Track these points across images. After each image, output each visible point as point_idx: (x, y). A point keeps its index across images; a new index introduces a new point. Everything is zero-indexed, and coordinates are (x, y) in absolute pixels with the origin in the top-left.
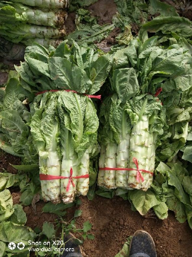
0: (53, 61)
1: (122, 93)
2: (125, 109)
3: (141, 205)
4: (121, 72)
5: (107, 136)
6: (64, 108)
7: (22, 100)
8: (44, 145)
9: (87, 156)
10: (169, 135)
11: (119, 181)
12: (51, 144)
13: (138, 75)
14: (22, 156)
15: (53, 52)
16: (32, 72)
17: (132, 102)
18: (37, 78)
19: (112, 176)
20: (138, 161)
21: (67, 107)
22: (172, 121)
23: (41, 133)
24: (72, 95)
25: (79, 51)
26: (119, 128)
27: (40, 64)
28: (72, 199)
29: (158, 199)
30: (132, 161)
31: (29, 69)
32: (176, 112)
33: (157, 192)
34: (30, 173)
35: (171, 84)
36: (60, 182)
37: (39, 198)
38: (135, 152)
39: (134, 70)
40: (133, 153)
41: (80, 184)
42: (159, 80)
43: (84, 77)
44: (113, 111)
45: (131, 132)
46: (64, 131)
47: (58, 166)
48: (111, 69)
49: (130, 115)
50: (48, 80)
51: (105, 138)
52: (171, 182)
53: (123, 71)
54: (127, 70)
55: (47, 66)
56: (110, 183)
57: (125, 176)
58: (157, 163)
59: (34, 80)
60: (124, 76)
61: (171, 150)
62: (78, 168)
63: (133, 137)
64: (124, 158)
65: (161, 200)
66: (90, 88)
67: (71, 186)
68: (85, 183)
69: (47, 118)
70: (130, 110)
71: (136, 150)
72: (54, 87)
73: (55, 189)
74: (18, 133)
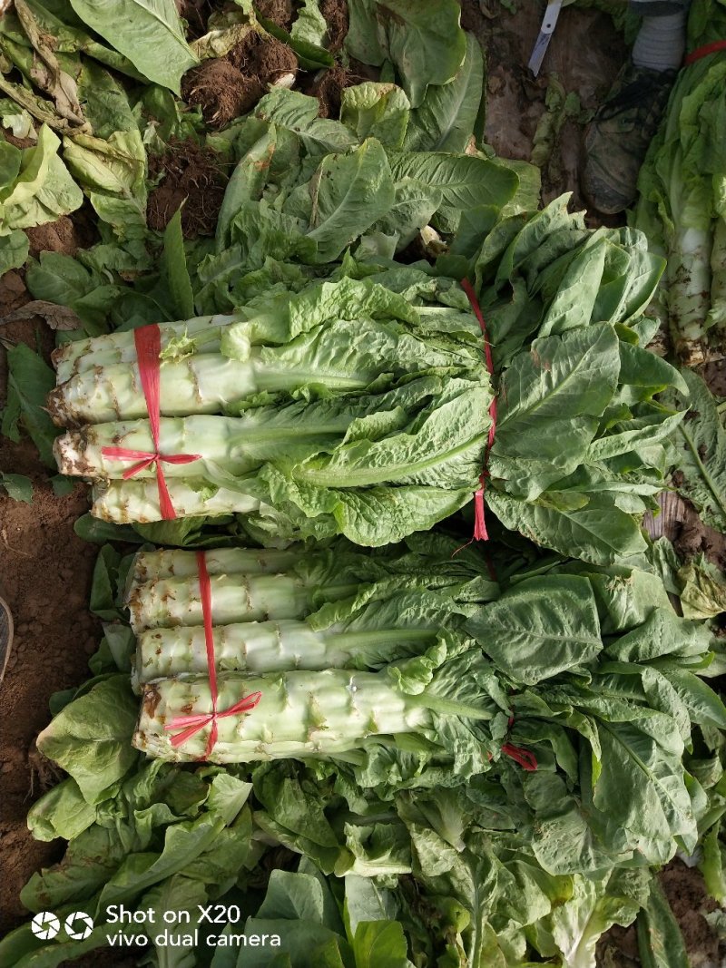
0: (603, 343)
1: (502, 616)
2: (446, 636)
3: (77, 730)
4: (582, 604)
5: (332, 574)
6: (427, 404)
7: (436, 222)
8: (276, 339)
9: (245, 504)
10: (358, 806)
11: (161, 644)
12: (282, 366)
13: (577, 670)
14: (221, 244)
15: (633, 337)
16: (550, 262)
17: (474, 659)
18: (530, 284)
19: (178, 610)
20: (248, 711)
21: (432, 417)
22: (410, 809)
23: (321, 324)
24: (476, 430)
25: (649, 440)
26: (370, 616)
27: (587, 292)
28: (76, 472)
29: (107, 791)
30: (249, 689)
31: (562, 252)
32: (446, 818)
33: (134, 786)
34: (157, 279)
35: (554, 800)
36: (135, 418)
37: (64, 327)
38: (283, 697)
39: (593, 655)
40: (276, 688)
41: (134, 488)
42: (566, 754)
43: (550, 470)
44: (430, 588)
45: (356, 668)
46: (339, 412)
47: (198, 399)
48: (588, 567)
49: (423, 660)
50: (527, 329)
51: (321, 563)
52: (179, 835)
53: (589, 610)
54: (591, 628)
55: (579, 323)
56: (151, 607)
57: (184, 665)
58: (243, 771)
59: (522, 273)
60: (567, 619)
61: (301, 821)
62: (201, 480)
63: (342, 681)
64: (253, 652)
65: (102, 806)
66: (509, 494)
67: (126, 463)
68: (142, 510)
69: (383, 344)
70: (441, 660)
71: (290, 699)
72: (503, 356)
73: (105, 400)
74: (307, 220)
